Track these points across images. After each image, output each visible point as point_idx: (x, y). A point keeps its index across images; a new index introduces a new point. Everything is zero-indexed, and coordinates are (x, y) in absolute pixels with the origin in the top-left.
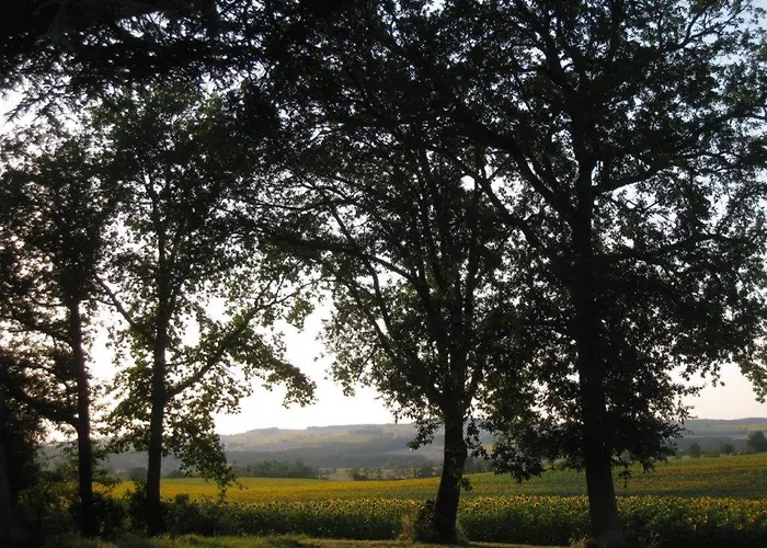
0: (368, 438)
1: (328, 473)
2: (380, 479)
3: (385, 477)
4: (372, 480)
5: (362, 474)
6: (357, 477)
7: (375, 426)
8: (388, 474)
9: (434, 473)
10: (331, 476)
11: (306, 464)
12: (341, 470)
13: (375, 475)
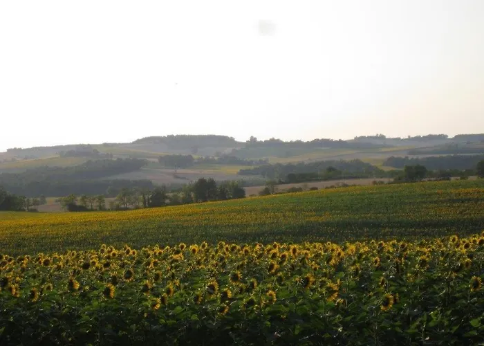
0: (81, 161)
1: (36, 203)
2: (102, 209)
3: (108, 206)
4: (92, 210)
5: (78, 203)
6: (73, 208)
7: (89, 146)
8: (112, 203)
9: (167, 201)
10: (40, 208)
11: (9, 193)
12: (51, 200)
13: (95, 204)
